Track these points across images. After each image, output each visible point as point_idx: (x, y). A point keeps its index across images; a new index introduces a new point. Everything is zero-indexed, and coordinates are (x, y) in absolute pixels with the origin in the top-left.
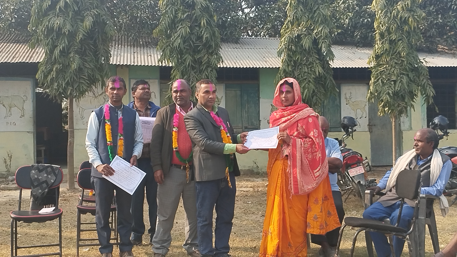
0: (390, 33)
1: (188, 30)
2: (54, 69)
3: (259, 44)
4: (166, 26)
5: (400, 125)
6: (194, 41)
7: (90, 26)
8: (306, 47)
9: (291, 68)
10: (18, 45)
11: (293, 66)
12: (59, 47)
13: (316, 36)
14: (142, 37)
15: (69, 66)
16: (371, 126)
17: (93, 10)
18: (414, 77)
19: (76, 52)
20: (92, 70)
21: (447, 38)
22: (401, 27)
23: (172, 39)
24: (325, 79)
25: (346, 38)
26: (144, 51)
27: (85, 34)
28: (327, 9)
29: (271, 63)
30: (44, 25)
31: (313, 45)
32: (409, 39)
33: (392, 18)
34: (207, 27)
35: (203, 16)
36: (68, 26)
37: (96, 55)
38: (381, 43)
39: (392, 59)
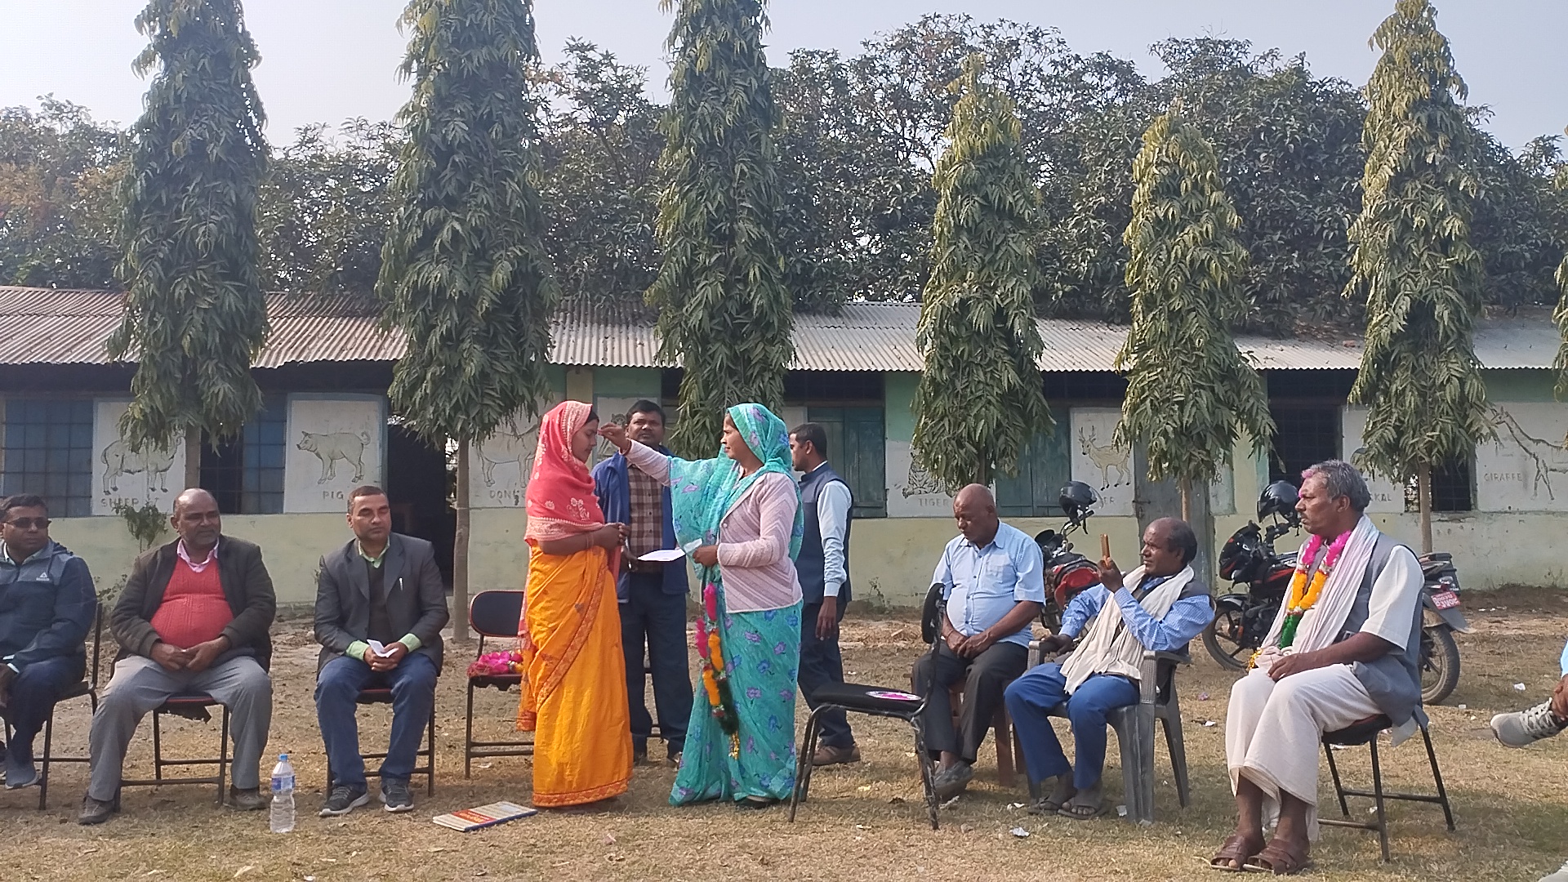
0: (1168, 296)
1: (720, 289)
2: (429, 375)
4: (672, 282)
5: (1205, 501)
6: (734, 313)
7: (506, 281)
8: (979, 326)
9: (948, 374)
10: (352, 322)
11: (952, 370)
12: (438, 328)
13: (1001, 300)
14: (623, 302)
15: (460, 368)
16: (1142, 503)
17: (512, 248)
18: (1226, 392)
19: (476, 339)
20: (511, 377)
22: (1194, 282)
23: (684, 309)
24: (1025, 396)
25: (1083, 304)
27: (496, 299)
28: (1025, 242)
30: (409, 282)
31: (995, 323)
32: (1213, 309)
33: (1172, 263)
34: (762, 284)
35: (752, 259)
36: (459, 284)
37: (518, 345)
38: (1152, 319)
39: (1176, 353)
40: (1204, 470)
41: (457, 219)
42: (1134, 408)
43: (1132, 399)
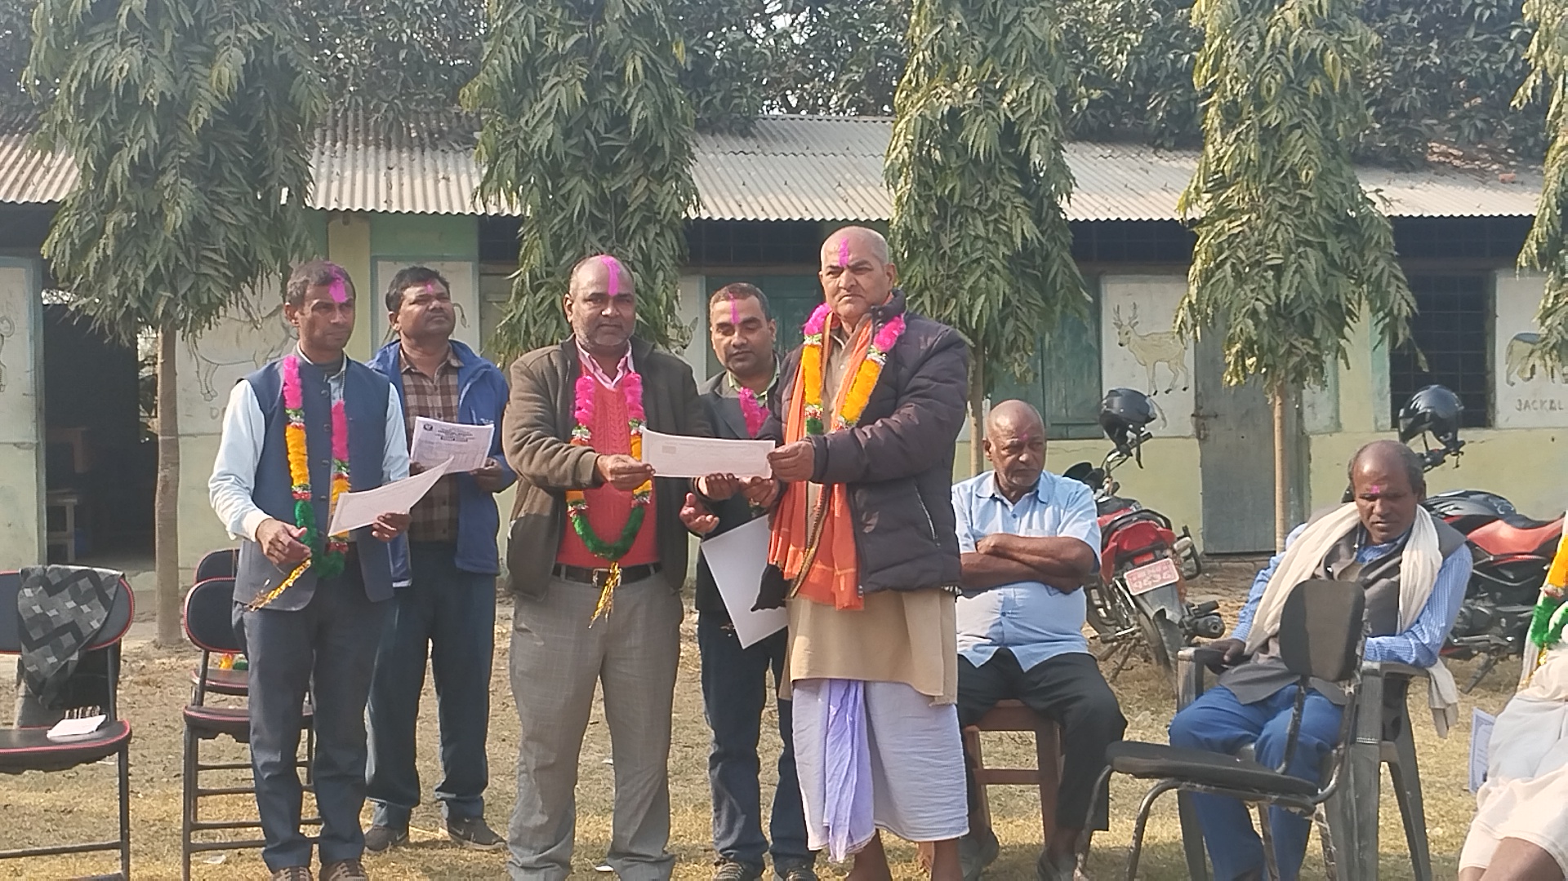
0: (1260, 106)
1: (580, 91)
2: (109, 227)
3: (823, 139)
4: (506, 76)
5: (1300, 414)
6: (602, 130)
7: (235, 80)
8: (978, 152)
9: (930, 224)
11: (935, 217)
12: (126, 150)
13: (1013, 112)
14: (416, 112)
15: (160, 215)
16: (1205, 417)
17: (246, 27)
18: (1344, 251)
19: (186, 170)
20: (243, 231)
21: (1459, 117)
22: (1300, 84)
23: (523, 121)
24: (1046, 258)
25: (1118, 121)
26: (423, 162)
27: (219, 107)
28: (1047, 21)
29: (863, 205)
30: (75, 73)
31: (1001, 145)
32: (1327, 124)
33: (1268, 53)
34: (646, 86)
35: (631, 46)
36: (160, 81)
37: (258, 179)
38: (1235, 141)
39: (1271, 192)
40: (1311, 368)
42: (1207, 276)
43: (1205, 262)
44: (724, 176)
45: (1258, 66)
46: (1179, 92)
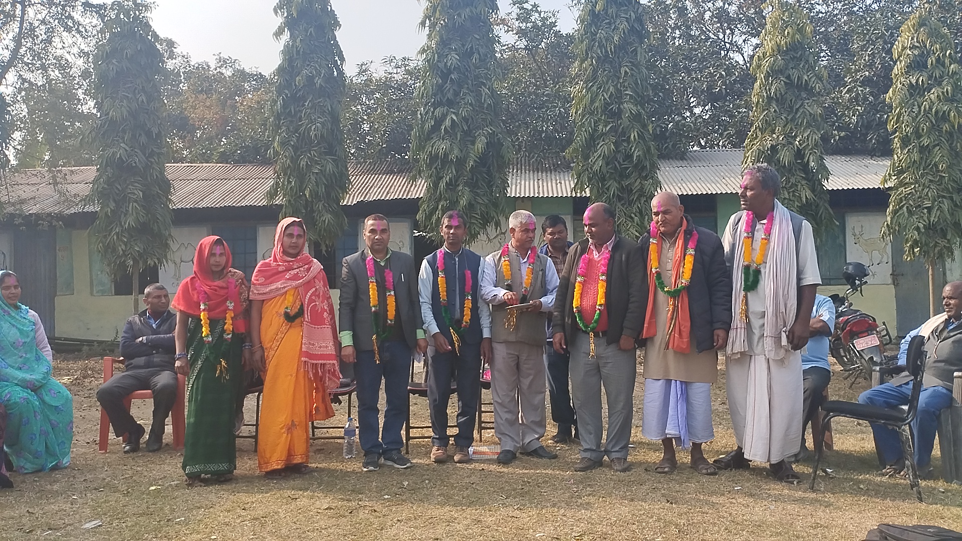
0: (919, 136)
1: (613, 146)
2: (440, 207)
3: (716, 159)
4: (583, 143)
5: (945, 274)
6: (621, 161)
7: (483, 149)
8: (785, 163)
12: (444, 178)
13: (800, 144)
14: (548, 157)
15: (457, 202)
16: (897, 275)
17: (486, 128)
19: (466, 184)
20: (486, 206)
22: (938, 126)
23: (590, 160)
24: (817, 206)
26: (551, 177)
27: (477, 160)
28: (815, 106)
29: (734, 186)
30: (427, 152)
31: (796, 160)
32: (952, 144)
33: (922, 113)
34: (639, 142)
35: (633, 127)
36: (456, 152)
37: (490, 187)
38: (907, 153)
39: (925, 174)
40: (946, 252)
41: (454, 113)
42: (895, 212)
43: (893, 206)
44: (673, 176)
45: (918, 120)
46: (882, 131)
